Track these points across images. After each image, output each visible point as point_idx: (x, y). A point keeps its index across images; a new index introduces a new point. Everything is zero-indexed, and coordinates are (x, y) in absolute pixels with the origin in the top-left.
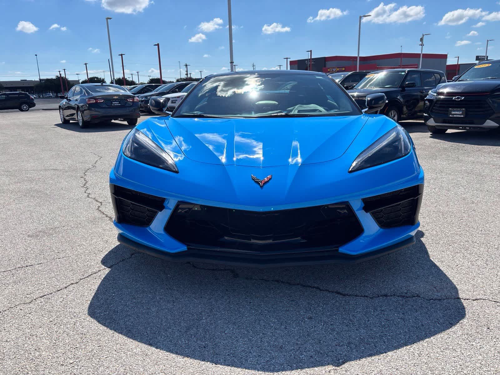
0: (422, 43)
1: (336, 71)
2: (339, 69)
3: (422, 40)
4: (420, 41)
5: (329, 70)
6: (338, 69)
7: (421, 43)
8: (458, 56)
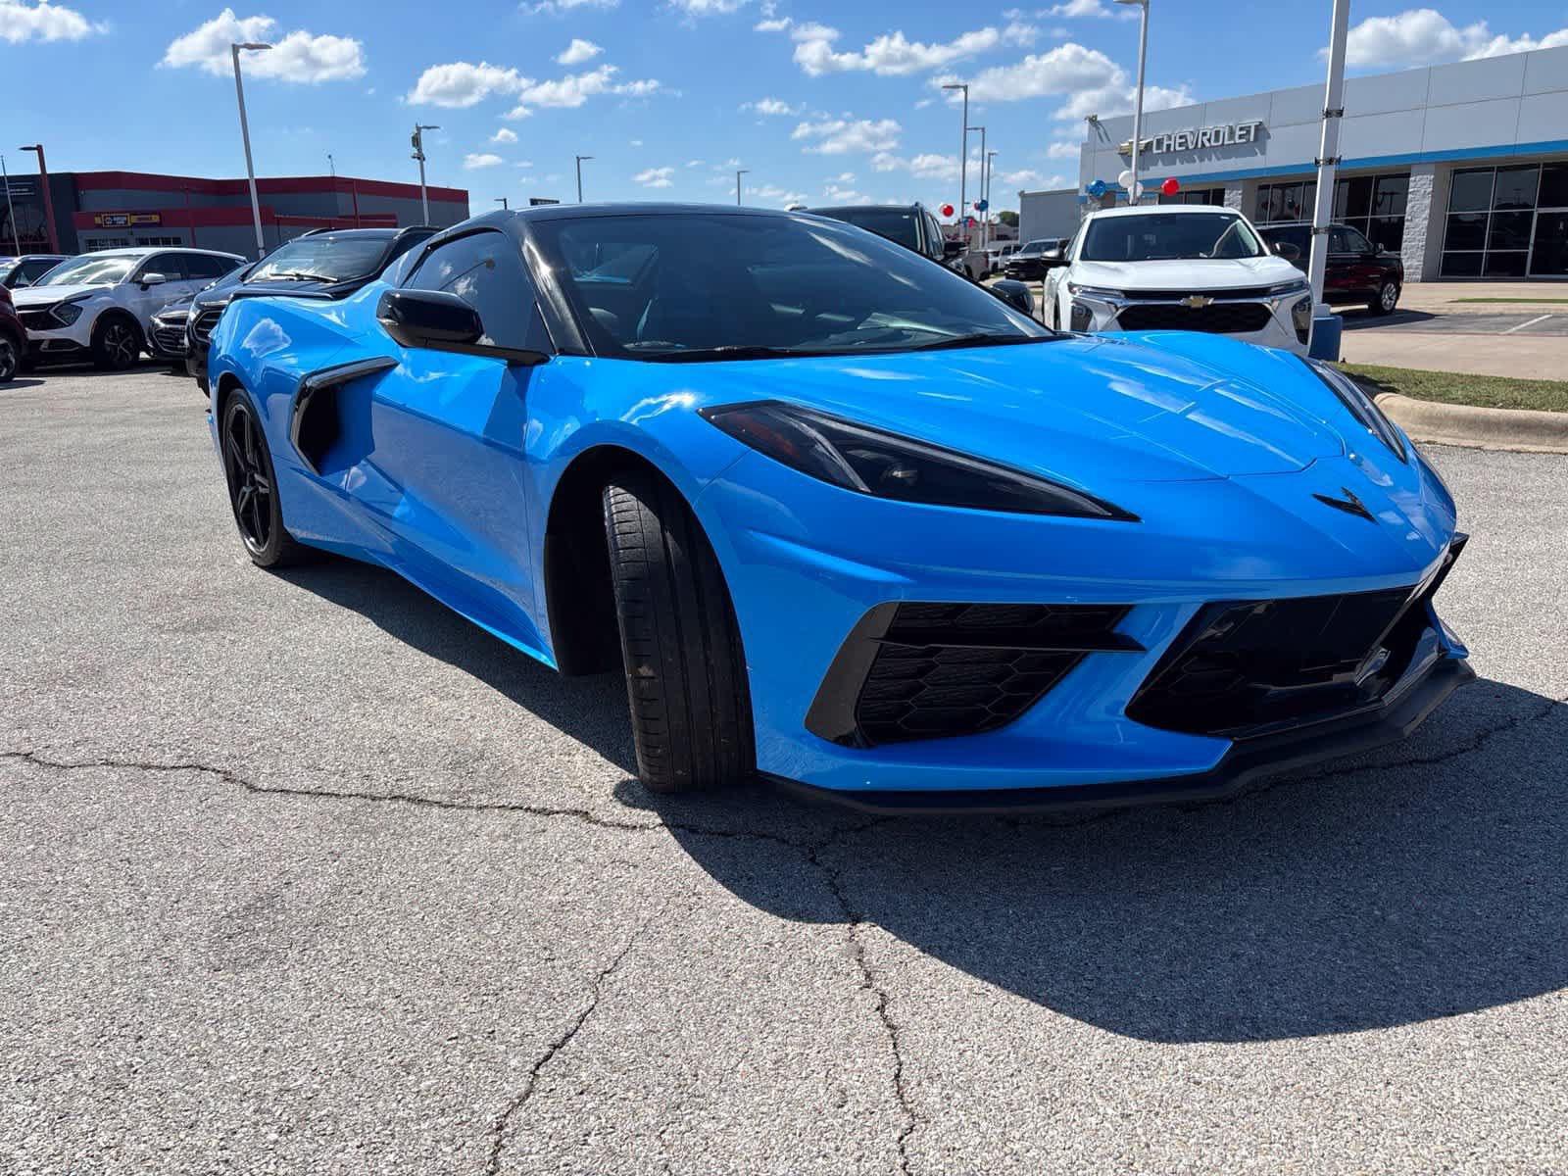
0: (420, 150)
1: (129, 224)
2: (140, 219)
3: (416, 141)
4: (414, 145)
5: (98, 220)
6: (134, 219)
7: (416, 152)
8: (502, 198)
